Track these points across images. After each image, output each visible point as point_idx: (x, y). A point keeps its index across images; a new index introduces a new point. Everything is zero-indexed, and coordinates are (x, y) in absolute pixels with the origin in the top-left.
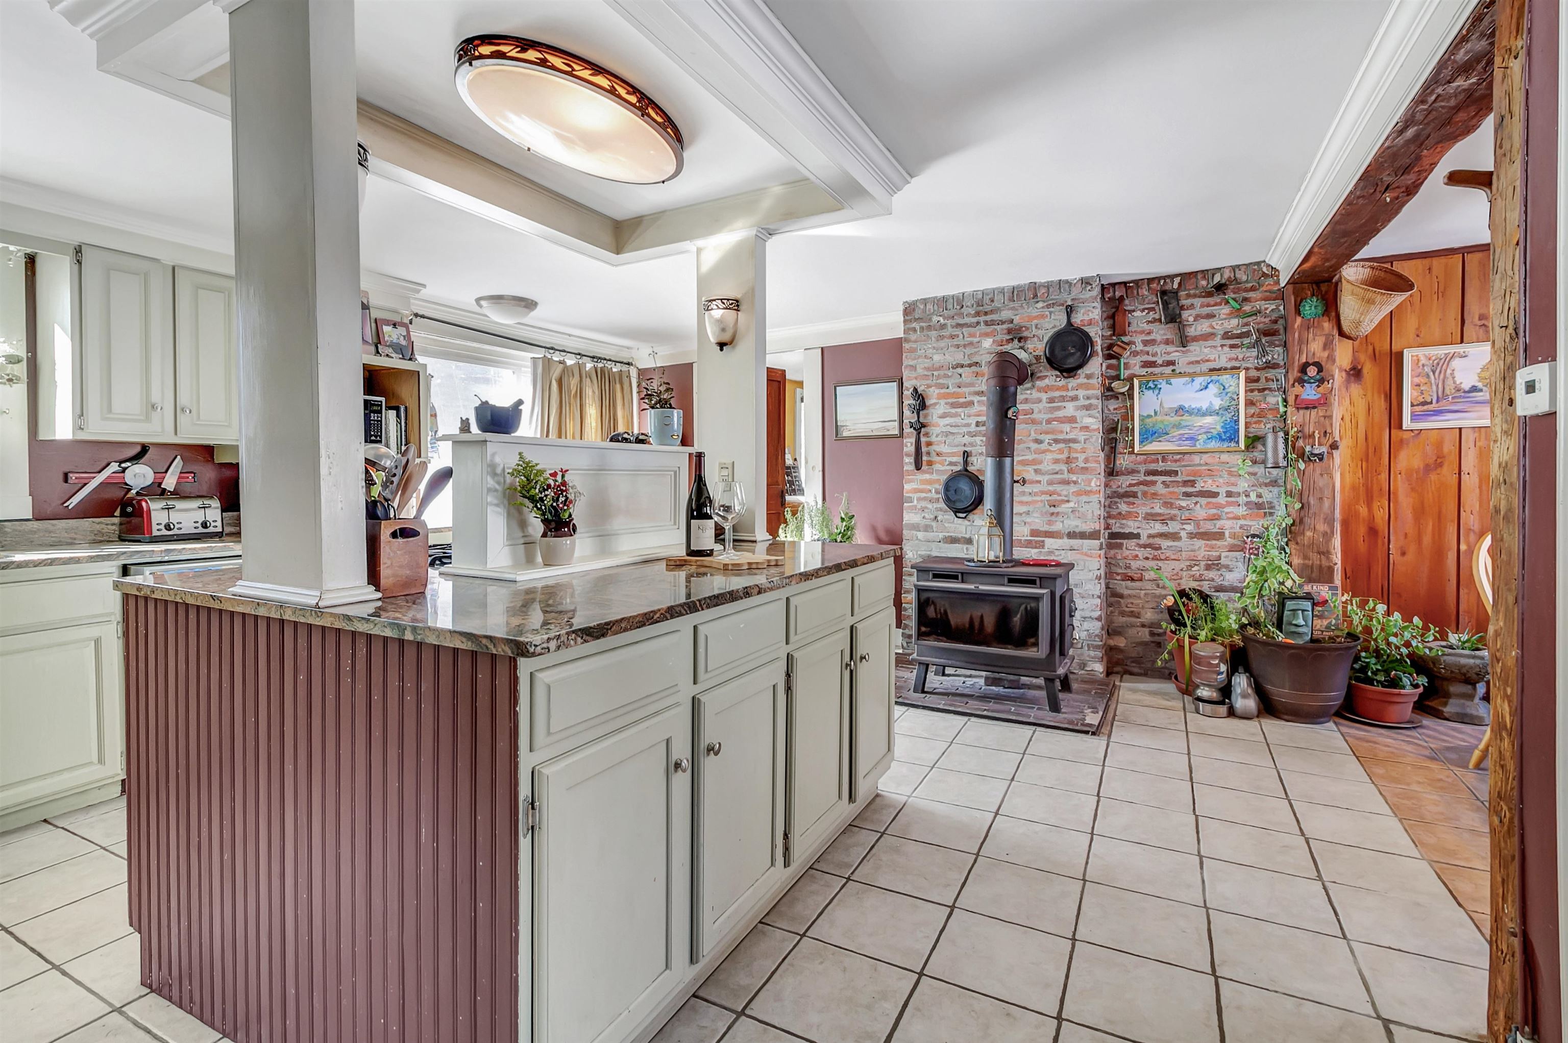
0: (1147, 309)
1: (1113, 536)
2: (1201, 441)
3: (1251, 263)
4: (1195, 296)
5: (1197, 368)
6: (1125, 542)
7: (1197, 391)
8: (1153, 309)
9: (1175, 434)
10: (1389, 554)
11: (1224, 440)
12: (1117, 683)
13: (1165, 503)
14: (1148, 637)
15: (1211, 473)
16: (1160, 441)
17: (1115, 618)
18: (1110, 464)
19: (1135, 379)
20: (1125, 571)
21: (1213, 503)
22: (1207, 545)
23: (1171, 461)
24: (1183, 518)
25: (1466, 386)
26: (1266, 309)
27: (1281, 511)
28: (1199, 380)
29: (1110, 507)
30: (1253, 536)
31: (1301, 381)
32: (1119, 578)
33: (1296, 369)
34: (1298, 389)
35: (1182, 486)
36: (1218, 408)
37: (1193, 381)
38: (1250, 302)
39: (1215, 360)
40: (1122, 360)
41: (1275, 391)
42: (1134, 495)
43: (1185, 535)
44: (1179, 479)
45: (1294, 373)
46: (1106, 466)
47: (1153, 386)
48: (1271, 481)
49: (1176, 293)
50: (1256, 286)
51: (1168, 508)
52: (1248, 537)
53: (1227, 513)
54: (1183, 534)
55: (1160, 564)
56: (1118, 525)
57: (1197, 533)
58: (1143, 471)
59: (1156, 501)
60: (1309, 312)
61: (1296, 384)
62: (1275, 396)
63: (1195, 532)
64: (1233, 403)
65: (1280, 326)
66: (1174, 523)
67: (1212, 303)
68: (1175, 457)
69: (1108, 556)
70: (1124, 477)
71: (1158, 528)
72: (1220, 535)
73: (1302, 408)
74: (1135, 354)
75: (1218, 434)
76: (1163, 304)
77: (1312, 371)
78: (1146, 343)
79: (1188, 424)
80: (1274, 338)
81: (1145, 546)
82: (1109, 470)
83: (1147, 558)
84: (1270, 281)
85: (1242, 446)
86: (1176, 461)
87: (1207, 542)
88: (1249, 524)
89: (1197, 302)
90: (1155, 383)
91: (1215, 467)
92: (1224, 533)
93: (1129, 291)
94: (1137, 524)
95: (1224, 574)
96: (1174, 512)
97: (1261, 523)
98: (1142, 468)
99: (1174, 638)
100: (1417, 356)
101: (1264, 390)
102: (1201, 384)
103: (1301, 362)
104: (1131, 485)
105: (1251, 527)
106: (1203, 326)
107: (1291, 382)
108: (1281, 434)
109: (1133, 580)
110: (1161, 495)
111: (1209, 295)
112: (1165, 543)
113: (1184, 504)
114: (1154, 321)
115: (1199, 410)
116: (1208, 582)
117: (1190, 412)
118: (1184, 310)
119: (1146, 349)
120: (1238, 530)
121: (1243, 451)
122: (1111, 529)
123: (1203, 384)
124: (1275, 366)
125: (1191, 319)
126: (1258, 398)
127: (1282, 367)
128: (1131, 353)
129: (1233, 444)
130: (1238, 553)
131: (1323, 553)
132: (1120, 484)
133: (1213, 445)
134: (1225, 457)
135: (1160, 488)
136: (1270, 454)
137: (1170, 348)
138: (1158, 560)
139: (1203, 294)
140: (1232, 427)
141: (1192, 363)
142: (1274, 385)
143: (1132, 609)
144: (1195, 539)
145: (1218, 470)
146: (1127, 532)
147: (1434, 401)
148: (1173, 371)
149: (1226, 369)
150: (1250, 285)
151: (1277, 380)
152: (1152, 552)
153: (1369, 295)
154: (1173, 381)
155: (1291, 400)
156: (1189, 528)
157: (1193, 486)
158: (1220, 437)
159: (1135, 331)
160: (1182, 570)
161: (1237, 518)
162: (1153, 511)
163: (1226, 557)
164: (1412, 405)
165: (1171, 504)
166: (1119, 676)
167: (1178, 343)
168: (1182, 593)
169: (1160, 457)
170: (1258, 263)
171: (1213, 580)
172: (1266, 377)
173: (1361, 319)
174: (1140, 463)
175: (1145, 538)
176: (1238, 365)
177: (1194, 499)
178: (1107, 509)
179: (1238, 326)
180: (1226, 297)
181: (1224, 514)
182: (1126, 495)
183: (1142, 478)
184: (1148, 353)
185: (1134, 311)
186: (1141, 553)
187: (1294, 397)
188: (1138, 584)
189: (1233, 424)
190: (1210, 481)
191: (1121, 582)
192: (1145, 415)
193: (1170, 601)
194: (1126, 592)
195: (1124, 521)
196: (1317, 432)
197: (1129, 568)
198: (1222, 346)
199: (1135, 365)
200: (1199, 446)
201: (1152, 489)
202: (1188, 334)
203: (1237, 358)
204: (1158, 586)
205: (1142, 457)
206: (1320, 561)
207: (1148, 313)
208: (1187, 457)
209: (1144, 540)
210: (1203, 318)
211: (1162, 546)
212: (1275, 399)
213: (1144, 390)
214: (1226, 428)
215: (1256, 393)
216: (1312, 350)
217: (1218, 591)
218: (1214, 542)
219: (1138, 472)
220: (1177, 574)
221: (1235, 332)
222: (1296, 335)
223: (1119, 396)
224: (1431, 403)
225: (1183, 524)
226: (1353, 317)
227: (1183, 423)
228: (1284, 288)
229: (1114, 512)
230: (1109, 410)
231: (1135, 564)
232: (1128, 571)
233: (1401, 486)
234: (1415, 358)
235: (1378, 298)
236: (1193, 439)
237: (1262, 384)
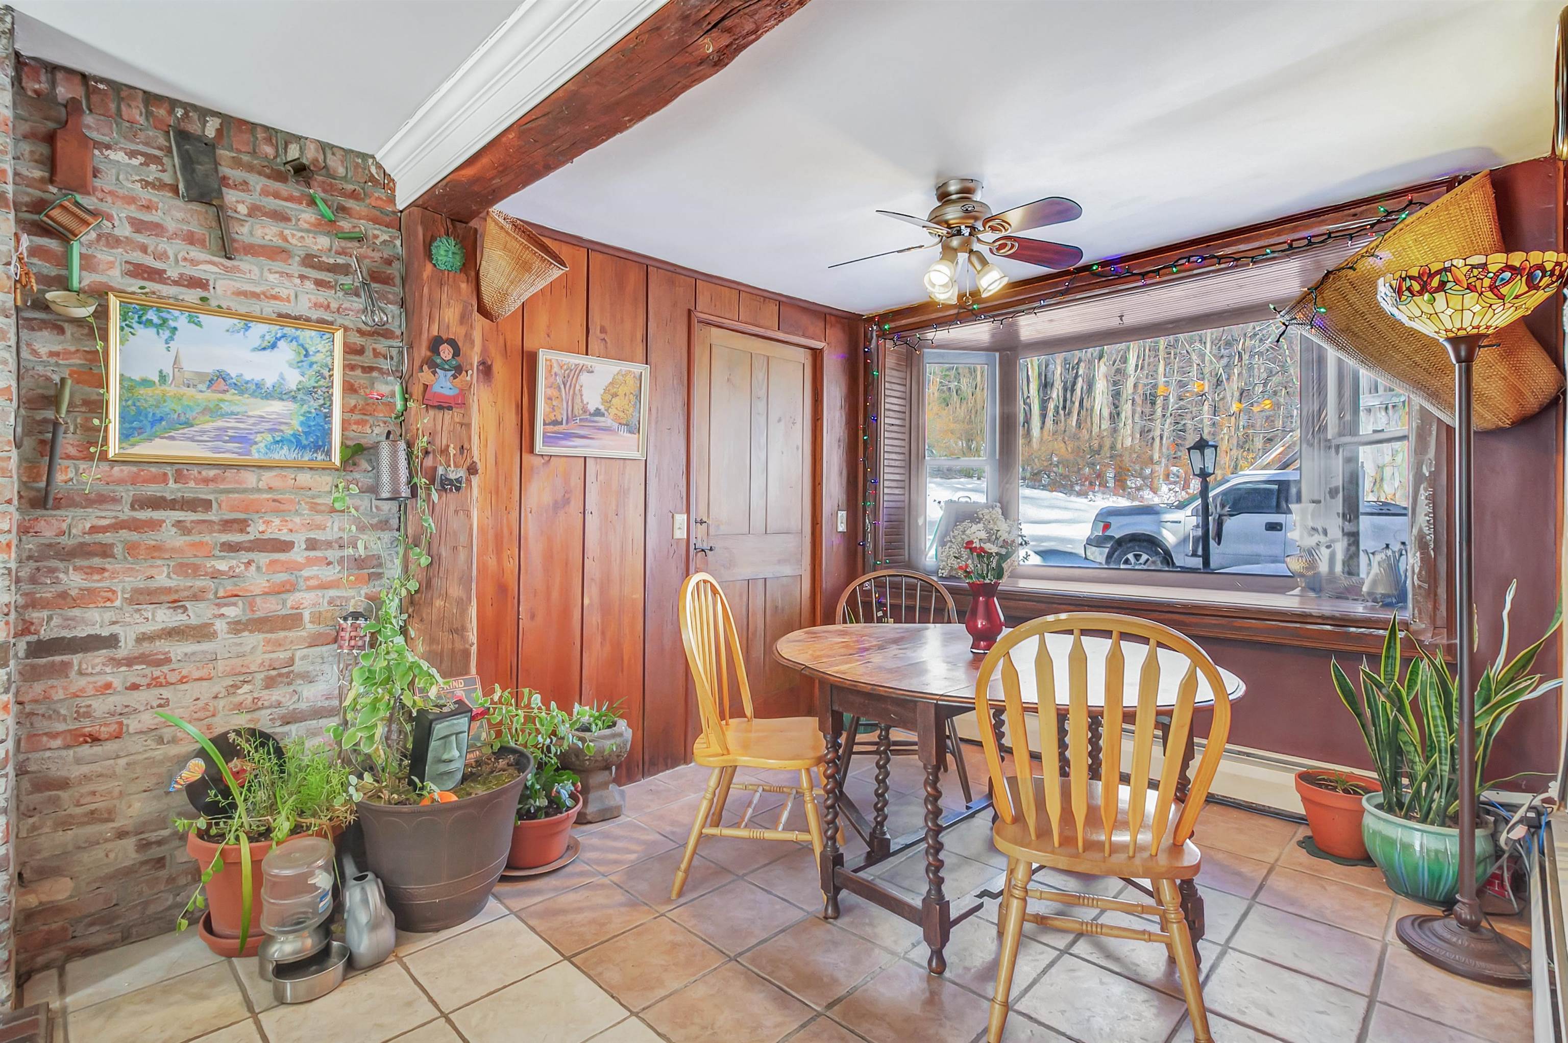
0: (143, 154)
1: (39, 648)
2: (262, 445)
3: (352, 151)
4: (250, 168)
5: (255, 307)
6: (76, 659)
7: (255, 349)
8: (157, 160)
9: (207, 426)
10: (519, 619)
11: (304, 447)
12: (55, 1005)
13: (181, 565)
14: (134, 855)
15: (278, 507)
16: (172, 438)
17: (43, 838)
18: (36, 478)
19: (111, 297)
20: (77, 725)
21: (283, 563)
22: (268, 642)
23: (197, 481)
24: (221, 594)
25: (592, 408)
26: (376, 237)
27: (394, 569)
28: (259, 329)
29: (33, 580)
30: (356, 616)
31: (433, 366)
32: (58, 742)
33: (424, 344)
34: (426, 376)
35: (220, 532)
36: (295, 389)
37: (247, 328)
38: (351, 216)
39: (288, 300)
40: (76, 246)
41: (388, 374)
42: (105, 551)
43: (225, 626)
44: (212, 516)
45: (423, 351)
46: (23, 484)
47: (156, 320)
48: (380, 522)
49: (210, 146)
50: (359, 194)
51: (187, 575)
52: (345, 619)
53: (307, 579)
54: (220, 626)
55: (166, 693)
56: (56, 621)
57: (249, 621)
58: (127, 498)
59: (159, 562)
60: (444, 259)
61: (425, 367)
62: (387, 383)
63: (244, 619)
64: (322, 382)
65: (396, 270)
66: (202, 605)
67: (285, 194)
68: (204, 473)
69: (26, 698)
70: (80, 512)
71: (164, 618)
72: (293, 621)
73: (433, 407)
74: (113, 242)
75: (294, 435)
76: (181, 156)
77: (447, 351)
78: (139, 226)
79: (236, 409)
80: (387, 288)
81: (130, 662)
82: (33, 494)
83: (135, 687)
84: (380, 193)
85: (336, 459)
86: (206, 481)
87: (269, 636)
88: (345, 594)
89: (258, 182)
90: (164, 315)
91: (287, 496)
92: (301, 615)
93: (95, 98)
94: (109, 616)
95: (299, 689)
96: (199, 583)
97: (363, 592)
98: (127, 494)
99: (215, 850)
100: (550, 360)
101: (371, 369)
102: (263, 337)
103: (431, 335)
104: (94, 529)
105: (347, 599)
106: (267, 231)
107: (417, 364)
108: (402, 445)
109: (95, 739)
110: (173, 550)
111: (279, 177)
112: (178, 649)
113: (222, 566)
114: (159, 185)
115: (258, 386)
116: (269, 711)
117: (241, 387)
118: (228, 186)
119: (140, 238)
120: (325, 606)
121: (337, 470)
122: (37, 633)
123: (267, 337)
124: (387, 334)
125: (243, 209)
126: (362, 382)
127: (397, 337)
128: (99, 236)
129: (320, 456)
130: (324, 648)
131: (456, 631)
132: (64, 526)
133: (284, 454)
134: (305, 478)
135: (169, 536)
136: (385, 478)
137: (195, 253)
138: (161, 685)
139: (268, 171)
140: (318, 424)
141: (245, 294)
142: (386, 365)
143: (93, 807)
144: (246, 633)
145: (291, 501)
146: (84, 635)
147: (564, 422)
148: (203, 299)
149: (308, 320)
150: (350, 187)
151: (392, 358)
152: (148, 671)
153: (527, 255)
154: (203, 318)
155: (417, 390)
156: (232, 612)
157: (242, 531)
158: (299, 442)
159: (111, 193)
160: (216, 697)
161: (323, 586)
162: (153, 584)
163: (303, 658)
164: (545, 424)
165: (196, 568)
166: (54, 972)
167: (214, 248)
168: (221, 742)
169: (169, 471)
170: (364, 156)
171: (279, 704)
172: (374, 350)
173: (509, 291)
174: (120, 482)
175: (131, 643)
176: (330, 319)
177: (245, 556)
178: (26, 587)
179: (330, 250)
180: (311, 191)
181: (301, 581)
182: (82, 551)
183: (126, 513)
184: (144, 249)
185: (108, 147)
186: (118, 678)
187: (421, 388)
188: (110, 747)
189: (321, 421)
190: (277, 521)
191: (64, 753)
192: (137, 377)
193: (195, 770)
194: (76, 772)
195: (76, 612)
196: (452, 446)
197: (87, 715)
198: (302, 277)
199: (111, 265)
200: (257, 454)
201: (149, 538)
202: (236, 236)
203: (328, 306)
204: (160, 740)
205: (126, 469)
206: (453, 643)
207: (146, 164)
208: (229, 474)
209: (127, 647)
210: (266, 214)
211: (172, 655)
212: (390, 387)
213: (135, 325)
214: (310, 427)
215: (358, 372)
216: (447, 320)
217: (288, 723)
218: (282, 634)
219: (115, 500)
220: (205, 708)
221: (324, 259)
222: (426, 290)
223: (66, 326)
224: (561, 423)
225: (219, 605)
226: (500, 284)
227: (225, 407)
228: (401, 212)
229: (47, 593)
230: (34, 352)
231: (100, 706)
232: (86, 722)
233: (531, 527)
234: (548, 363)
235: (537, 263)
236: (243, 440)
237: (367, 359)
